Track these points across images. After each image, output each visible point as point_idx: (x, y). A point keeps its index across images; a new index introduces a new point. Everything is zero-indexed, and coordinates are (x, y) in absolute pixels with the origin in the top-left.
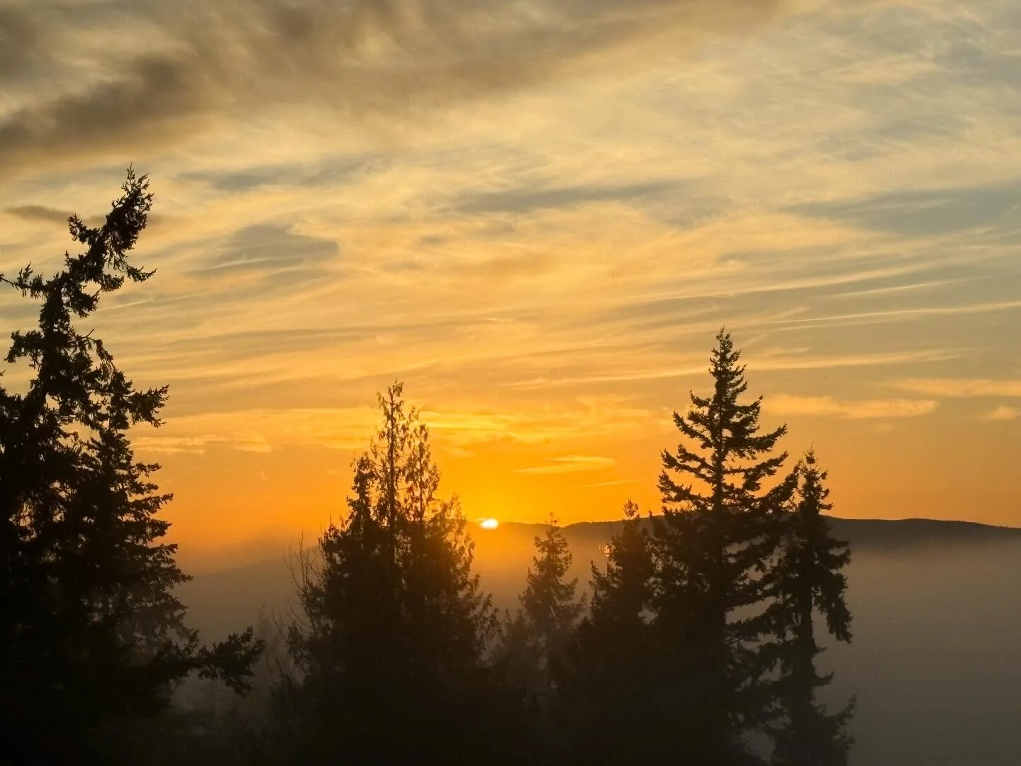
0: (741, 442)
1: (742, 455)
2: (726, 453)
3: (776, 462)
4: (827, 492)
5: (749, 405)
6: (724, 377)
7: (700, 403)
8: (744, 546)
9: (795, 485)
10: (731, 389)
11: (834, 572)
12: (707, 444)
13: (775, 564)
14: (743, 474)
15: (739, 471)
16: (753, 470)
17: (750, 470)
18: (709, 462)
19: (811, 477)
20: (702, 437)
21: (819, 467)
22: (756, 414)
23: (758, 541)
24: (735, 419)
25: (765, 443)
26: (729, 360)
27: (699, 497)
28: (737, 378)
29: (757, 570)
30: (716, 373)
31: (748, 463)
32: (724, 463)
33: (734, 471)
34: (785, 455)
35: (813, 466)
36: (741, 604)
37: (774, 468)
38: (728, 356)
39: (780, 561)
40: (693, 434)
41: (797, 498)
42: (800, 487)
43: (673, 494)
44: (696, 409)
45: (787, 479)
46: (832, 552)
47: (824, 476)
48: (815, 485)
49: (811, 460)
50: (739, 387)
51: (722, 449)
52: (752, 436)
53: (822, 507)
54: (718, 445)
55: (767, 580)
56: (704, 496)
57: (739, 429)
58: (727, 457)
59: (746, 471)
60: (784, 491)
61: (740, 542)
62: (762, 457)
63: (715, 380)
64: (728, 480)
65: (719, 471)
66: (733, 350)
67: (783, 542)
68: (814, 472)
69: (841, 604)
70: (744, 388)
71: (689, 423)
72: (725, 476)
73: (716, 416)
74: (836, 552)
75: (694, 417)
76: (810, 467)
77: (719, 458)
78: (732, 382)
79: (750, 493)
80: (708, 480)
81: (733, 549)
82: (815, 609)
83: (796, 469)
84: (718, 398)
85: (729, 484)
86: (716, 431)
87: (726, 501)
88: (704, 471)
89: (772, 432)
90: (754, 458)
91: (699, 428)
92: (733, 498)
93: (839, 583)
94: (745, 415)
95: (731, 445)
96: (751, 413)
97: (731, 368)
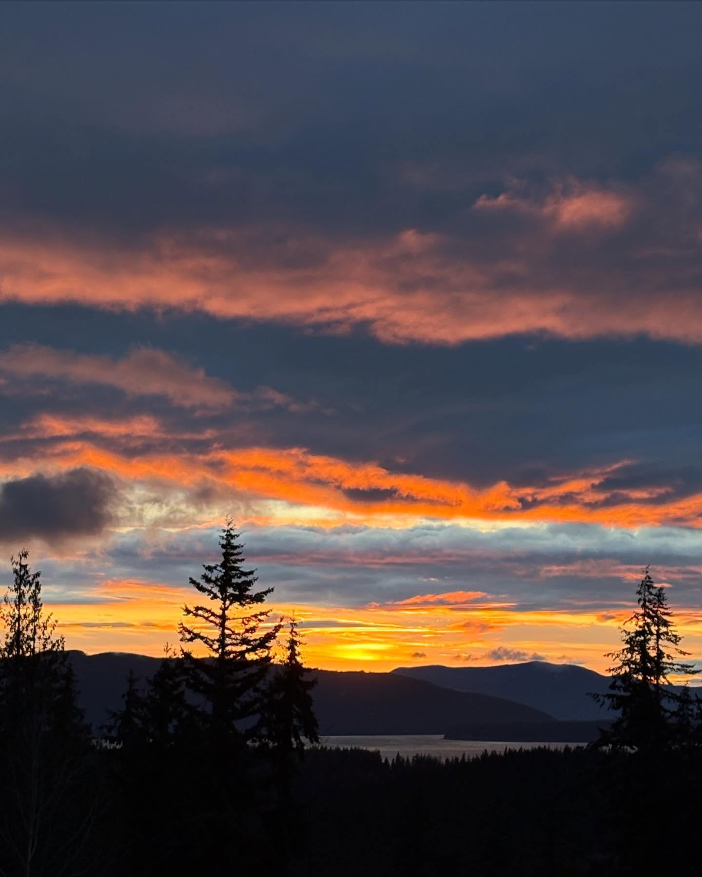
0: (241, 597)
1: (243, 606)
2: (231, 604)
5: (248, 571)
6: (229, 548)
7: (211, 568)
10: (235, 558)
12: (215, 597)
14: (241, 621)
15: (238, 619)
18: (216, 611)
20: (210, 592)
24: (237, 581)
25: (259, 598)
26: (233, 537)
27: (208, 638)
28: (239, 550)
30: (223, 545)
32: (228, 612)
33: (234, 619)
40: (204, 590)
43: (188, 636)
50: (240, 557)
51: (228, 602)
52: (248, 593)
54: (224, 599)
55: (257, 700)
56: (212, 637)
58: (231, 608)
63: (222, 550)
65: (224, 618)
70: (243, 558)
71: (203, 583)
75: (205, 578)
77: (225, 609)
78: (236, 552)
79: (249, 636)
80: (216, 625)
84: (223, 565)
85: (232, 629)
86: (223, 590)
87: (228, 641)
88: (212, 618)
89: (263, 591)
90: (251, 609)
91: (208, 586)
92: (234, 639)
94: (243, 579)
95: (234, 599)
96: (250, 578)
97: (235, 542)
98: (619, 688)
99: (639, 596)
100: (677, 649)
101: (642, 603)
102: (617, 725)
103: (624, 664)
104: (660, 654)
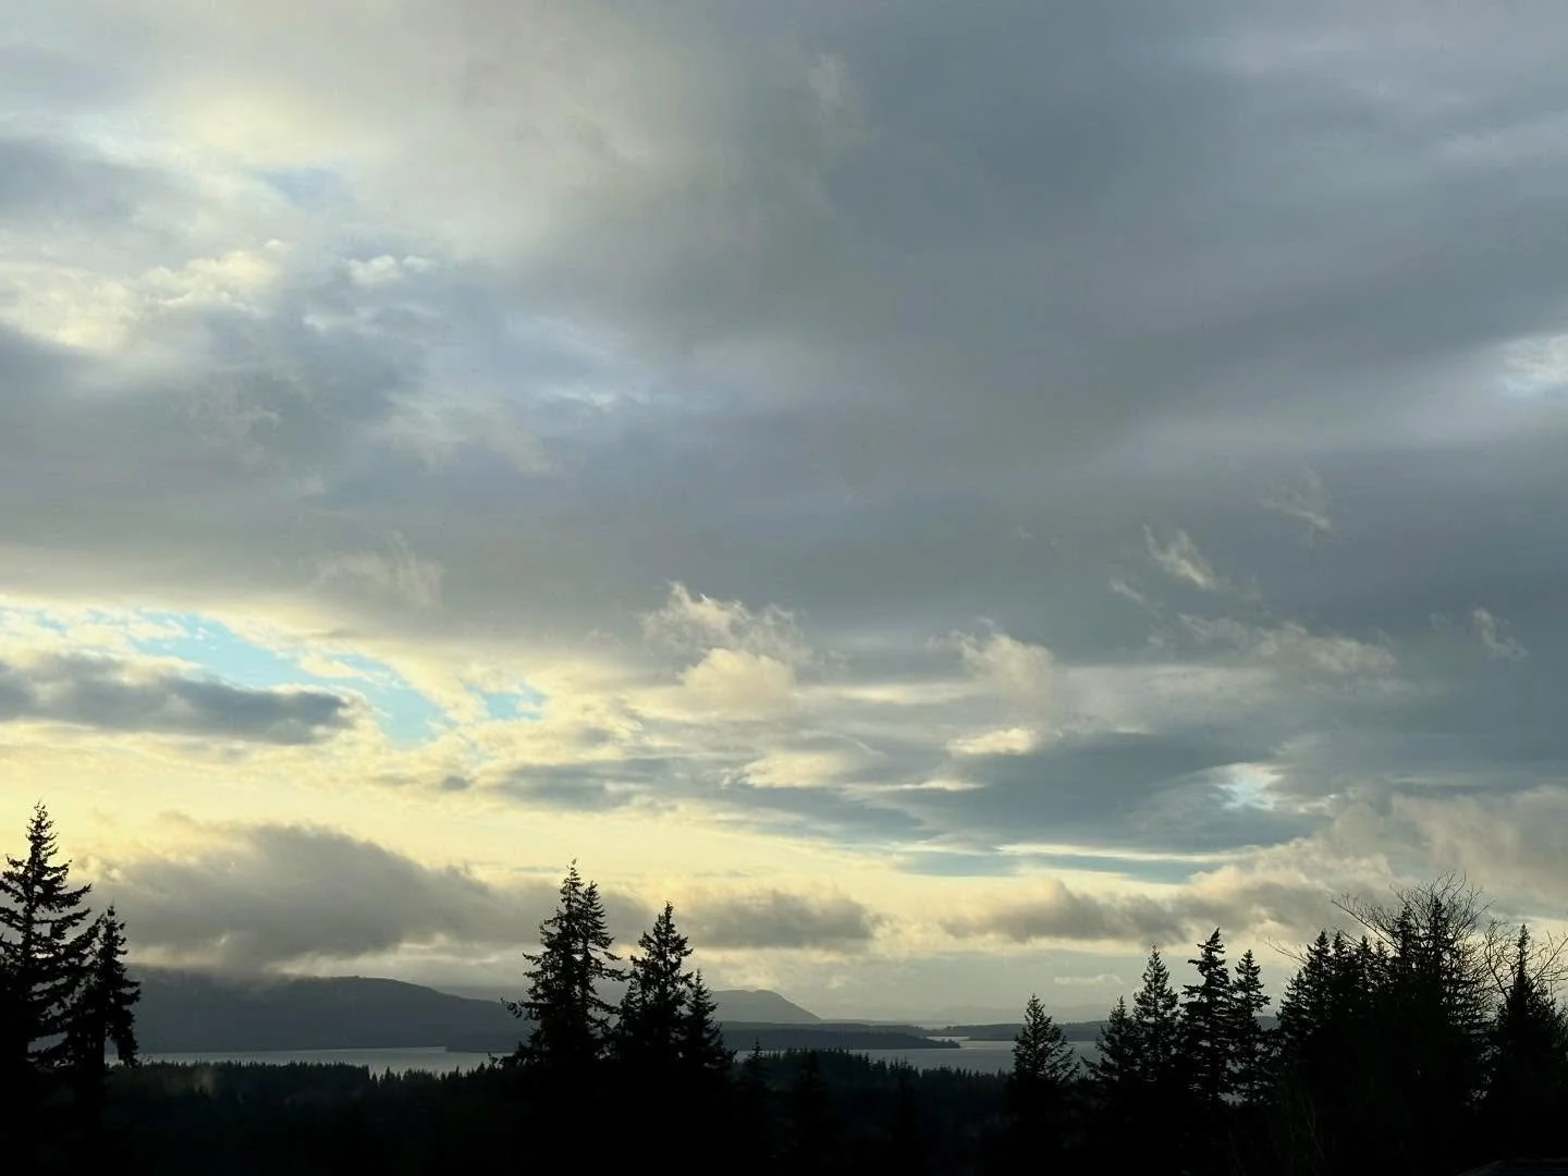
0: (50, 897)
1: (51, 908)
2: (37, 905)
3: (80, 916)
4: (124, 940)
5: (59, 866)
6: (38, 841)
7: (15, 864)
8: (48, 986)
9: (96, 935)
10: (44, 852)
11: (125, 1008)
12: (20, 900)
13: (75, 1001)
14: (50, 924)
15: (47, 921)
16: (59, 921)
17: (57, 921)
18: (21, 913)
19: (111, 927)
20: (14, 891)
21: (118, 919)
22: (65, 874)
23: (61, 981)
24: (46, 878)
26: (44, 828)
27: (10, 944)
28: (49, 843)
29: (59, 1007)
30: (32, 838)
31: (54, 915)
32: (34, 915)
33: (42, 922)
34: (88, 911)
35: (113, 918)
36: (42, 1035)
37: (77, 921)
38: (43, 824)
39: (78, 999)
40: (7, 889)
41: (97, 945)
42: (101, 935)
44: (11, 869)
45: (89, 929)
46: (124, 991)
47: (122, 926)
48: (114, 934)
49: (111, 913)
50: (51, 850)
51: (33, 902)
52: (60, 892)
53: (119, 952)
54: (29, 900)
55: (66, 1014)
56: (14, 943)
57: (50, 887)
58: (37, 910)
59: (53, 922)
60: (85, 941)
61: (44, 982)
62: (68, 911)
63: (31, 844)
64: (37, 929)
65: (29, 921)
66: (47, 820)
67: (83, 982)
68: (113, 923)
69: (130, 1034)
70: (55, 851)
72: (35, 926)
73: (30, 875)
74: (128, 991)
75: (9, 875)
76: (110, 919)
77: (30, 910)
78: (45, 846)
79: (56, 940)
80: (19, 929)
81: (39, 987)
82: (108, 1038)
83: (98, 921)
84: (32, 861)
85: (37, 933)
86: (28, 888)
87: (34, 947)
88: (15, 922)
89: (78, 890)
90: (60, 912)
91: (13, 885)
92: (40, 945)
93: (129, 1017)
94: (55, 875)
95: (41, 899)
96: (61, 873)
97: (45, 834)
98: (541, 997)
99: (563, 896)
100: (606, 953)
101: (566, 902)
102: (535, 1038)
103: (545, 968)
104: (588, 957)
